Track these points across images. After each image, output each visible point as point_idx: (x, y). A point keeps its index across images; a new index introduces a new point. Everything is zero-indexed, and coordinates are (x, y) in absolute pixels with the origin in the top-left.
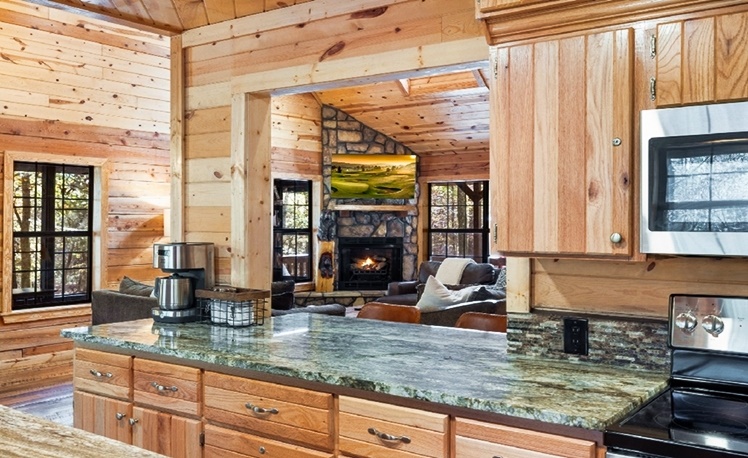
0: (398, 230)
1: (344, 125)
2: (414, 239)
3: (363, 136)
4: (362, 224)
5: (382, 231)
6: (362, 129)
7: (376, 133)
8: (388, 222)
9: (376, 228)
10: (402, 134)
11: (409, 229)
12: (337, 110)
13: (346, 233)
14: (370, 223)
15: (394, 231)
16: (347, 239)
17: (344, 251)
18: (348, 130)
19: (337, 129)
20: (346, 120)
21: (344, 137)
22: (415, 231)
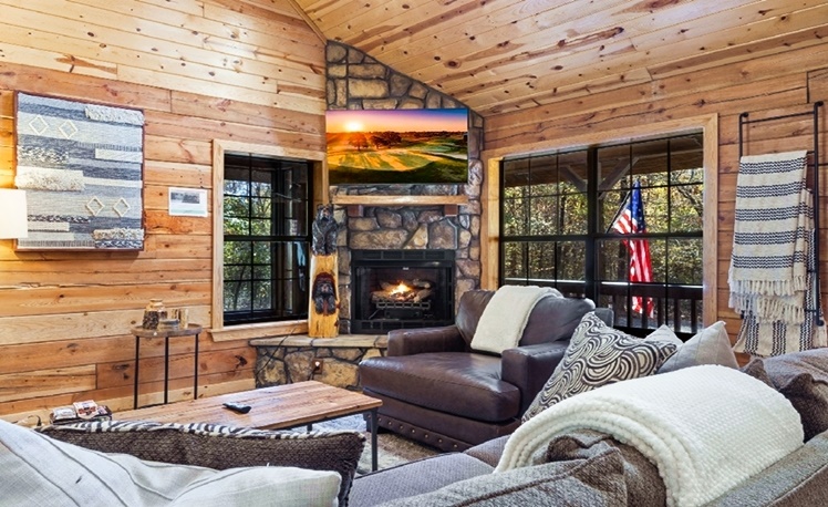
0: (447, 238)
1: (359, 70)
2: (474, 252)
3: (390, 88)
4: (389, 229)
5: (421, 240)
6: (388, 76)
7: (411, 83)
8: (430, 225)
9: (411, 234)
10: (449, 77)
11: (465, 237)
12: (347, 47)
13: (362, 242)
14: (402, 226)
15: (440, 240)
16: (366, 252)
17: (362, 271)
18: (366, 79)
19: (346, 78)
20: (362, 62)
21: (359, 89)
22: (476, 239)
